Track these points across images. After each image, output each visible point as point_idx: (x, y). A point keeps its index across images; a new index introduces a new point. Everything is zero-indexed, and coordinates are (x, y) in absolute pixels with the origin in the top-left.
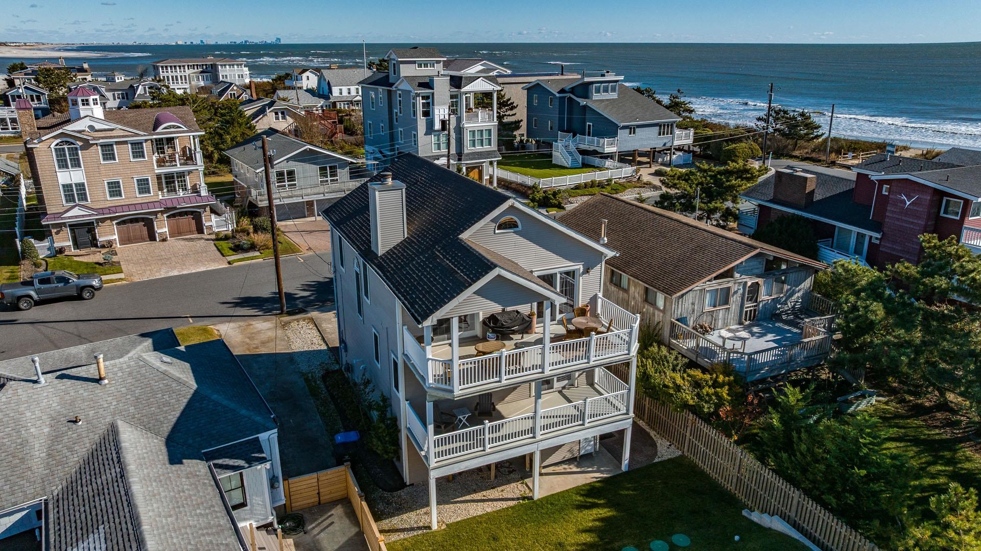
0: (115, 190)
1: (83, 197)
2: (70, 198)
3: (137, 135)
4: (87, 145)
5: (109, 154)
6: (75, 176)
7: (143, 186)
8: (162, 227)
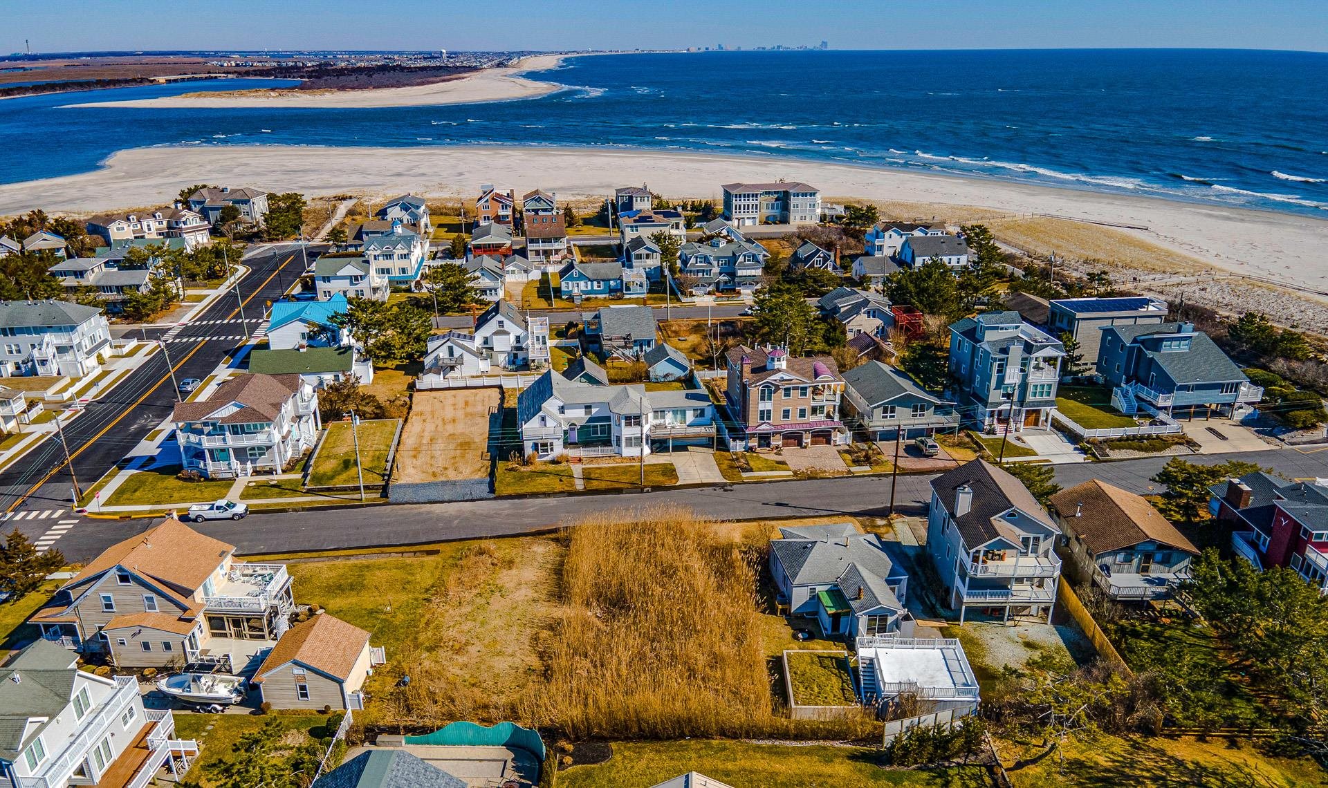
0: (786, 414)
1: (769, 418)
2: (762, 418)
3: (806, 383)
4: (777, 388)
5: (787, 395)
6: (766, 405)
7: (802, 413)
8: (807, 439)
